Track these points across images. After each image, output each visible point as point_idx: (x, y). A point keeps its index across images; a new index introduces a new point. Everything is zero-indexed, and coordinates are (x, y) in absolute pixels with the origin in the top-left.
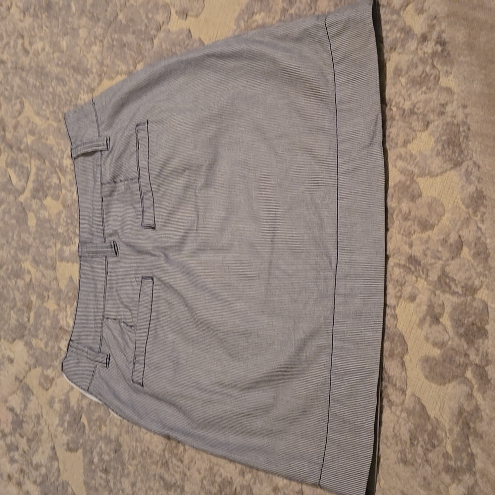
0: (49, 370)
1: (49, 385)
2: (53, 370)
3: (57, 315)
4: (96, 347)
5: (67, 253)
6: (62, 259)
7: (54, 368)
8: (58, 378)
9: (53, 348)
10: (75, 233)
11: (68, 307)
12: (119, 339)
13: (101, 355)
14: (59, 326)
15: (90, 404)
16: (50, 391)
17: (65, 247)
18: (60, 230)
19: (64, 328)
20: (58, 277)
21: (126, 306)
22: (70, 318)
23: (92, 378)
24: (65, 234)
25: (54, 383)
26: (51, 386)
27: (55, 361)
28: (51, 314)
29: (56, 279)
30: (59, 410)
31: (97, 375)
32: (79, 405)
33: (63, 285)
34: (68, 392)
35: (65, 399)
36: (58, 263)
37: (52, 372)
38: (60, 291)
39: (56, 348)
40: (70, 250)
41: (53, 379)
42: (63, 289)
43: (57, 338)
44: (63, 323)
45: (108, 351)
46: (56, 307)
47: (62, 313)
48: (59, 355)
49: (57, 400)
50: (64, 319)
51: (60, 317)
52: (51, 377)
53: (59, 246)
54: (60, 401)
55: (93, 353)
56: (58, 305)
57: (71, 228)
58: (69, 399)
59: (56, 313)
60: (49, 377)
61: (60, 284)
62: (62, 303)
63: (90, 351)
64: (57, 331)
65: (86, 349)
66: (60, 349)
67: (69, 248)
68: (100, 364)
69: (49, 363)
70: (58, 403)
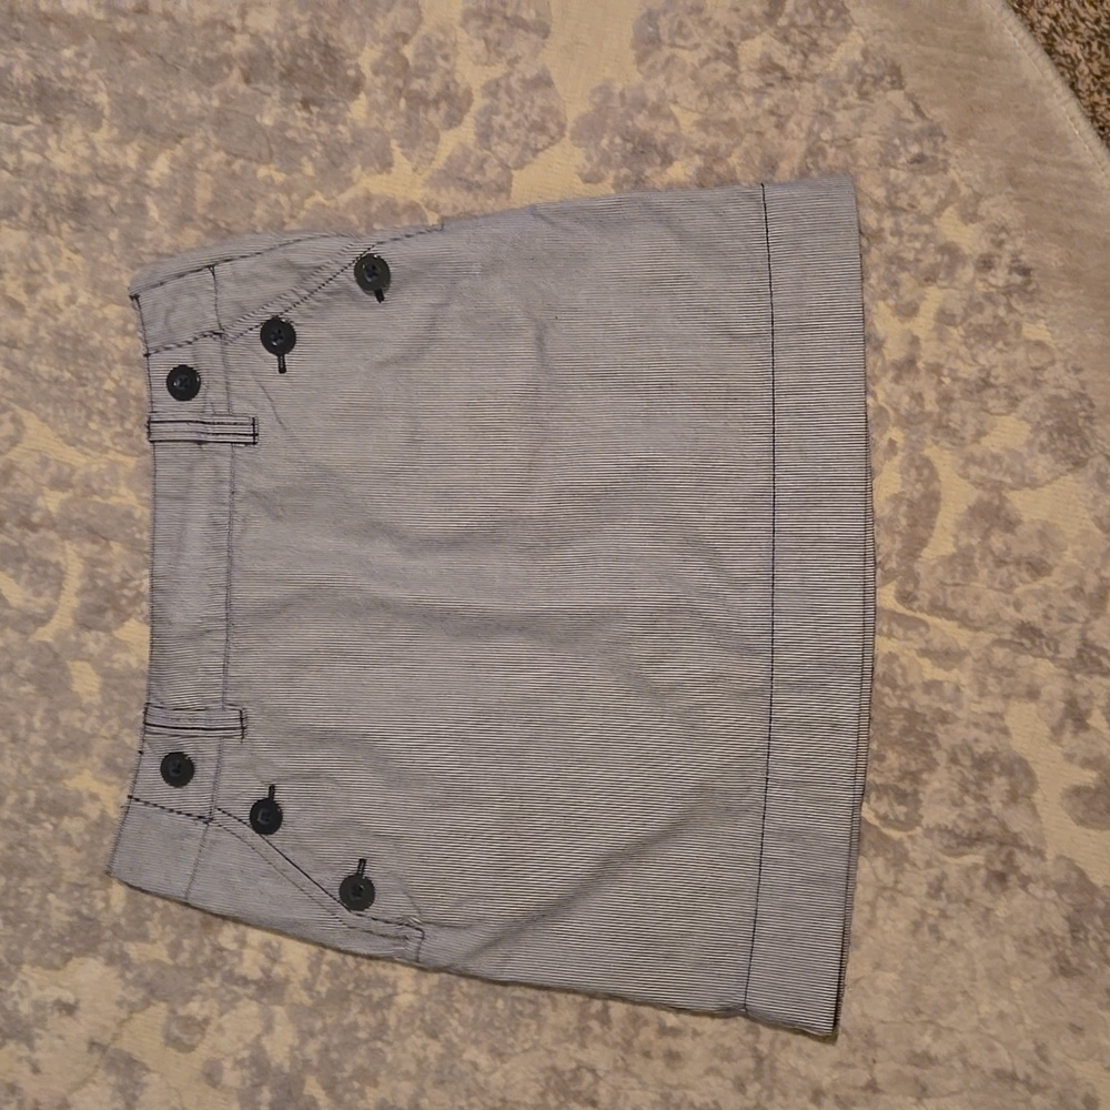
9: (196, 952)
37: (202, 1007)
39: (207, 950)
41: (206, 1021)
48: (219, 963)
49: (227, 1064)
54: (239, 1063)
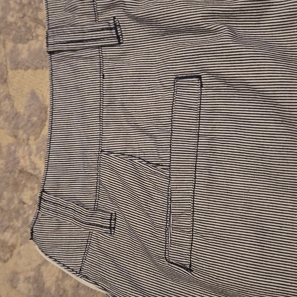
0: (6, 233)
1: (8, 255)
2: (14, 233)
3: (15, 151)
4: (90, 201)
5: (25, 55)
6: (17, 66)
7: (15, 230)
8: (21, 245)
10: (36, 20)
11: (32, 138)
12: (136, 187)
13: (99, 214)
14: (19, 168)
15: (78, 286)
16: (11, 264)
17: (20, 46)
18: (10, 19)
19: (26, 172)
20: (12, 93)
21: (143, 131)
22: (36, 155)
23: (86, 252)
24: (19, 24)
25: (15, 252)
26: (11, 256)
27: (15, 220)
28: (4, 150)
29: (8, 97)
30: (26, 292)
31: (94, 246)
32: (58, 286)
33: (21, 105)
34: (40, 265)
35: (35, 277)
36: (10, 73)
38: (17, 115)
40: (29, 50)
42: (22, 111)
43: (17, 186)
44: (24, 163)
45: (112, 208)
46: (11, 140)
47: (22, 147)
50: (27, 157)
51: (20, 153)
52: (10, 244)
53: (10, 45)
55: (84, 211)
56: (16, 137)
57: (29, 12)
58: (42, 276)
59: (13, 148)
60: (7, 243)
61: (15, 105)
62: (21, 132)
63: (79, 209)
64: (16, 176)
65: (72, 205)
66: (22, 202)
67: (26, 46)
68: (99, 229)
69: (6, 223)
70: (24, 282)
